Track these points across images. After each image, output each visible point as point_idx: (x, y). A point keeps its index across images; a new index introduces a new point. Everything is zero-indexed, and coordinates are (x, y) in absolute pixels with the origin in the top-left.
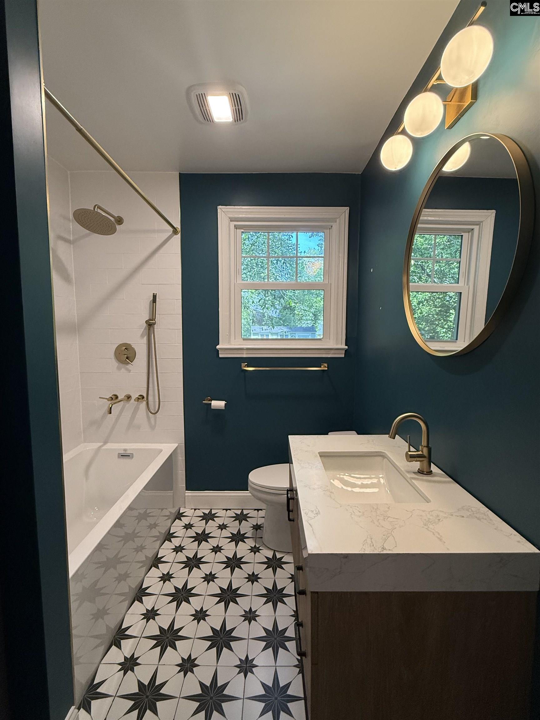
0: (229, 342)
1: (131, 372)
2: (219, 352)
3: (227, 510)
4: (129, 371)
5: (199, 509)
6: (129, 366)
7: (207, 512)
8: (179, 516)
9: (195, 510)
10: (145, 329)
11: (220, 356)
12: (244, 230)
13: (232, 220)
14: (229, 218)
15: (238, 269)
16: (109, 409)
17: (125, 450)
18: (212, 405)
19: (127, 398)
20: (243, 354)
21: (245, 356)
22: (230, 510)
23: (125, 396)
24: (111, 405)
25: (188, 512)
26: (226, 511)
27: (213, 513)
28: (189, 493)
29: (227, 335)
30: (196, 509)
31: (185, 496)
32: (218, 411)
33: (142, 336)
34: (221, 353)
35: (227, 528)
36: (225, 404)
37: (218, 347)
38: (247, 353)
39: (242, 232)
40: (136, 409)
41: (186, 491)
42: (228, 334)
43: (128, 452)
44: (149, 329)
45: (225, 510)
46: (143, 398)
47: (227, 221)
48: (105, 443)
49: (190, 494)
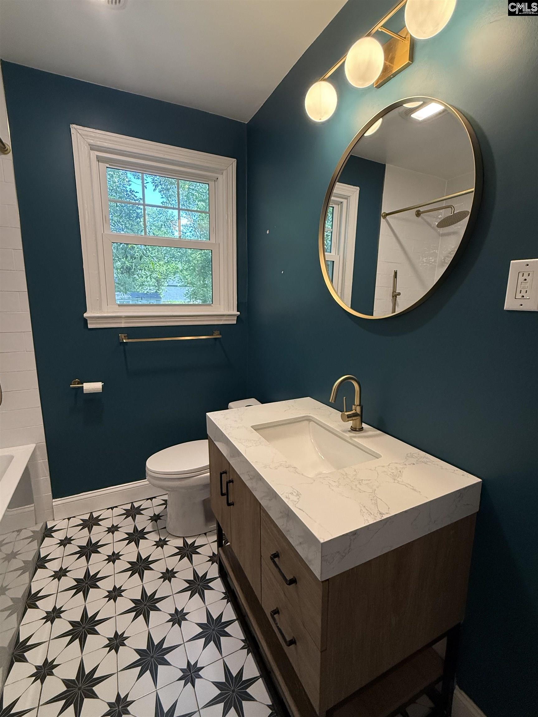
0: (100, 309)
2: (88, 322)
3: (112, 508)
5: (74, 517)
7: (86, 517)
8: (48, 532)
9: (69, 520)
11: (90, 326)
12: (110, 165)
13: (93, 148)
14: (89, 145)
15: (105, 216)
18: (84, 388)
20: (121, 323)
21: (123, 325)
22: (116, 507)
25: (60, 524)
26: (112, 510)
27: (94, 517)
28: (58, 502)
29: (98, 300)
30: (70, 518)
31: (53, 506)
32: (93, 395)
34: (91, 323)
35: (119, 529)
36: (102, 385)
37: (85, 315)
38: (125, 323)
39: (107, 167)
41: (54, 500)
42: (98, 298)
45: (110, 509)
47: (86, 148)
49: (59, 502)
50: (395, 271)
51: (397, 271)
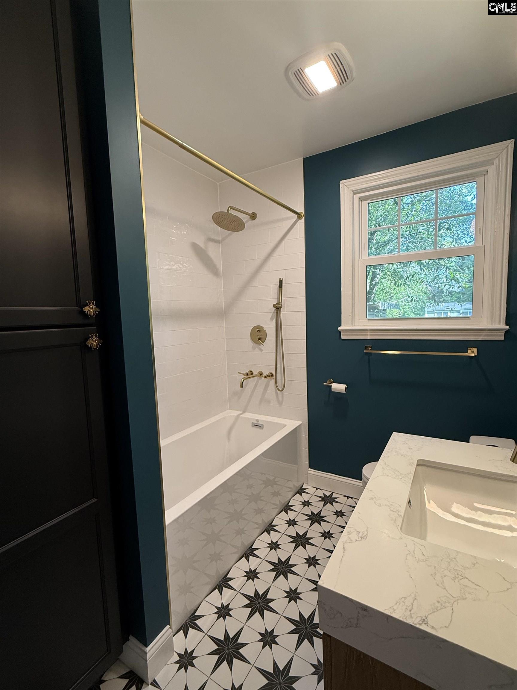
0: (353, 323)
1: (263, 351)
2: (341, 334)
3: (348, 497)
4: (261, 350)
5: (321, 489)
6: (261, 346)
7: (328, 494)
8: (301, 491)
9: (316, 490)
10: (273, 313)
11: (343, 337)
12: (371, 200)
13: (355, 193)
14: (353, 191)
15: (364, 245)
16: (241, 383)
17: (257, 421)
18: (332, 387)
19: (259, 374)
20: (367, 335)
21: (369, 337)
22: (352, 498)
23: (258, 373)
24: (243, 380)
25: (310, 489)
26: (348, 498)
27: (333, 497)
28: (312, 471)
29: (350, 316)
30: (318, 489)
31: (308, 473)
32: (338, 395)
33: (272, 319)
34: (343, 335)
35: (343, 516)
36: (346, 387)
37: (339, 328)
38: (371, 335)
39: (368, 203)
40: (267, 386)
41: (309, 469)
42: (350, 314)
43: (260, 423)
44: (277, 313)
45: (346, 497)
46: (272, 375)
47: (350, 194)
48: (244, 412)
49: (312, 473)
50: (280, 279)
51: (282, 279)
